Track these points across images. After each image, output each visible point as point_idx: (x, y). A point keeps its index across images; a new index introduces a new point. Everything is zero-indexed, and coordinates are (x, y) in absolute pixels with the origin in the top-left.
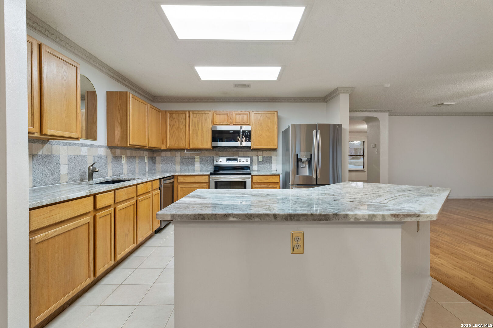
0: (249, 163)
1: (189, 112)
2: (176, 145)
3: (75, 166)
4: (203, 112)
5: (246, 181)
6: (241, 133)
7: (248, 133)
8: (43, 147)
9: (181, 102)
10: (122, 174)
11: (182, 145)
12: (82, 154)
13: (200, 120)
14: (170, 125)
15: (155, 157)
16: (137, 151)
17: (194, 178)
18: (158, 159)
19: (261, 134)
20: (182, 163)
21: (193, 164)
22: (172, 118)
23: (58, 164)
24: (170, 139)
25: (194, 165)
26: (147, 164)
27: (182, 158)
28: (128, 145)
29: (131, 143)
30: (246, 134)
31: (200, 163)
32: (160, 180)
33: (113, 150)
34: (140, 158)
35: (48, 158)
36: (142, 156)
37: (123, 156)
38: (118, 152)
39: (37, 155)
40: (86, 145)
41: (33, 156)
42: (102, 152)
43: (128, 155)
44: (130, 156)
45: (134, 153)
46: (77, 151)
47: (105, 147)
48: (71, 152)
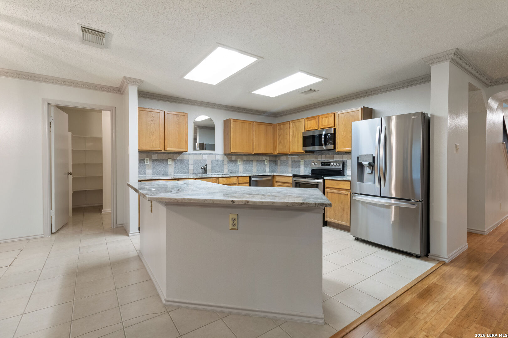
0: (341, 167)
1: (290, 122)
2: (282, 151)
3: (198, 165)
4: (298, 121)
5: (318, 185)
6: (323, 136)
7: (330, 136)
8: (179, 156)
9: (292, 113)
10: (238, 172)
11: (286, 151)
12: (203, 159)
13: (296, 128)
14: (279, 134)
15: (277, 161)
16: (254, 157)
17: (284, 178)
18: (279, 162)
19: (345, 136)
20: (293, 166)
21: (299, 166)
22: (280, 129)
23: (188, 164)
24: (279, 146)
25: (300, 168)
26: (268, 166)
27: (292, 162)
28: (230, 153)
29: (232, 152)
30: (328, 136)
31: (304, 166)
32: (250, 177)
33: (229, 157)
34: (258, 161)
35: (182, 161)
36: (261, 160)
37: (238, 160)
38: (234, 157)
39: (176, 159)
40: (206, 154)
41: (174, 160)
42: (219, 158)
43: (244, 159)
44: (246, 160)
45: (251, 158)
46: (200, 157)
47: (222, 154)
48: (196, 158)
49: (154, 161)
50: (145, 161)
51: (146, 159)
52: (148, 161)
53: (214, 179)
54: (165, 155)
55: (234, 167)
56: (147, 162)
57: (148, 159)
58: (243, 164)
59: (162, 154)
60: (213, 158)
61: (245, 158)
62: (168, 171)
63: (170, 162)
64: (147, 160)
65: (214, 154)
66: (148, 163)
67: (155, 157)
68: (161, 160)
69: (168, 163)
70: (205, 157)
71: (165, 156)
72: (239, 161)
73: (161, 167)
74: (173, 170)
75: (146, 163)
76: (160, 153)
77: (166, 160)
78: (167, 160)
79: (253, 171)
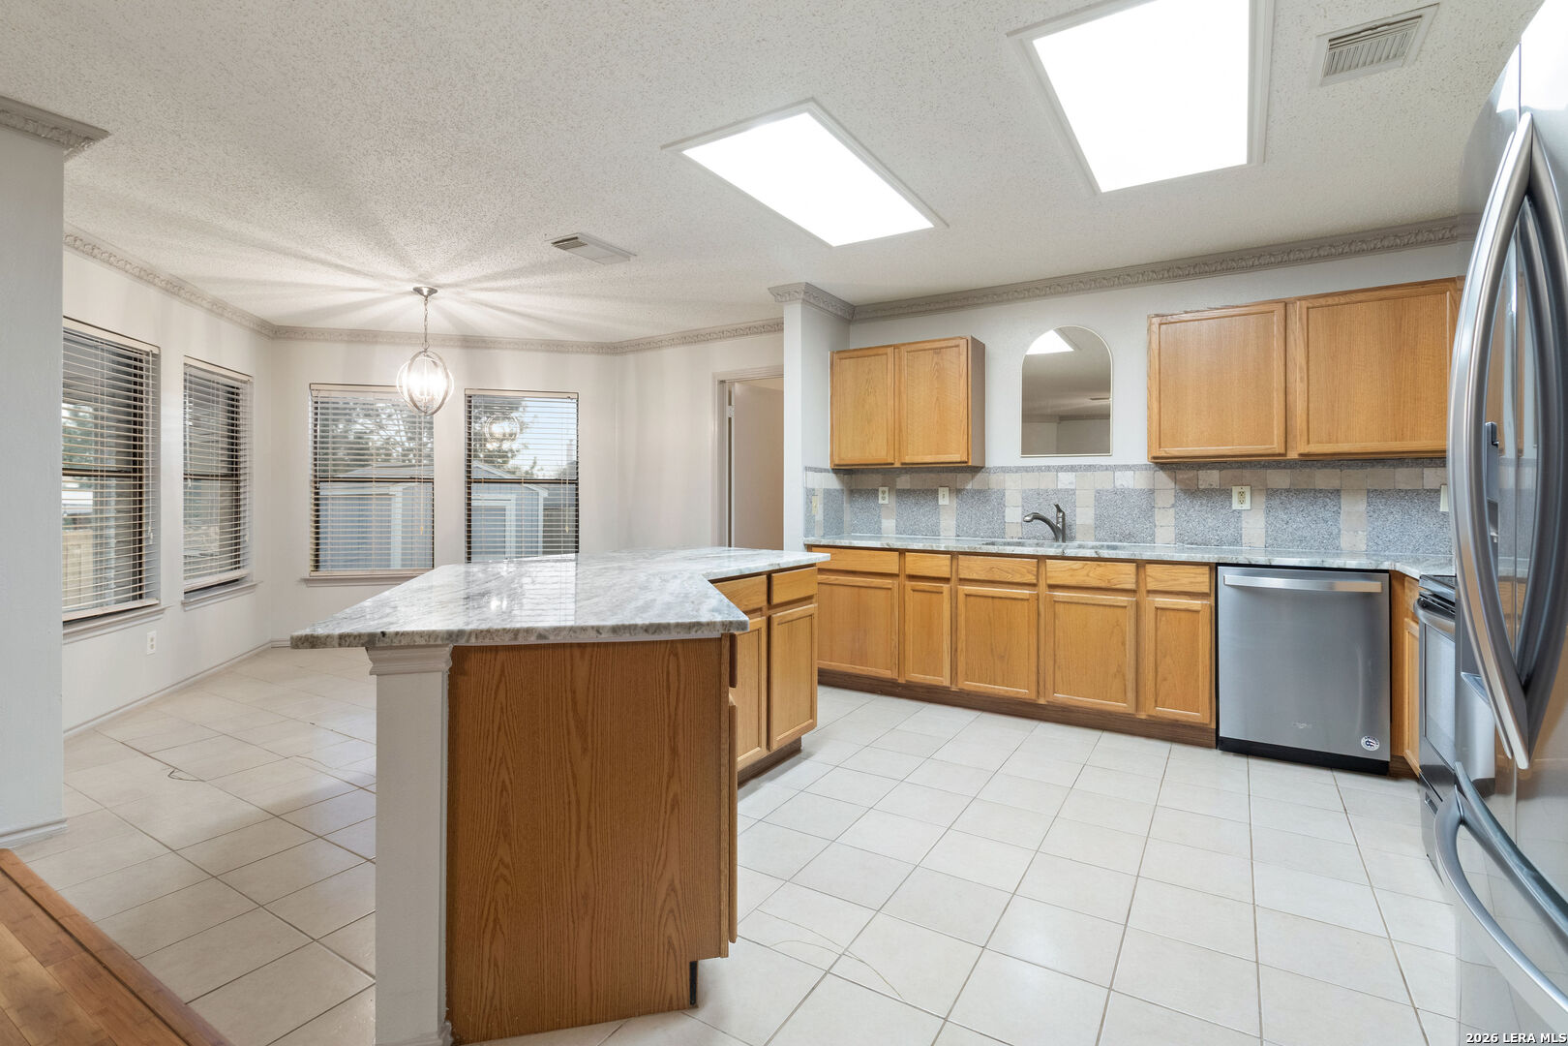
8: (973, 478)
12: (1061, 486)
23: (1002, 505)
29: (1154, 454)
32: (1214, 567)
33: (1182, 475)
34: (1374, 493)
35: (983, 494)
36: (1402, 486)
37: (1236, 490)
38: (1211, 478)
39: (963, 490)
40: (1072, 469)
41: (957, 491)
42: (1128, 481)
43: (1275, 486)
44: (1288, 490)
45: (1323, 478)
46: (1046, 482)
47: (1146, 467)
48: (1032, 482)
49: (902, 494)
50: (880, 496)
51: (881, 489)
52: (886, 495)
53: (1020, 562)
54: (932, 475)
55: (1211, 522)
56: (884, 498)
57: (886, 489)
58: (1269, 510)
59: (923, 475)
60: (1103, 481)
61: (1280, 479)
62: (937, 524)
63: (944, 499)
64: (884, 492)
65: (1107, 468)
66: (886, 502)
67: (904, 481)
68: (919, 490)
69: (937, 500)
70: (1066, 480)
71: (930, 479)
72: (1242, 494)
73: (919, 513)
74: (953, 523)
75: (880, 501)
76: (916, 472)
77: (933, 493)
78: (936, 491)
79: (1343, 545)
